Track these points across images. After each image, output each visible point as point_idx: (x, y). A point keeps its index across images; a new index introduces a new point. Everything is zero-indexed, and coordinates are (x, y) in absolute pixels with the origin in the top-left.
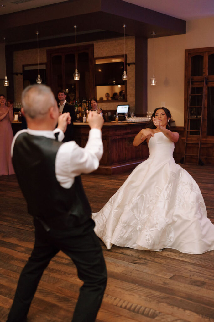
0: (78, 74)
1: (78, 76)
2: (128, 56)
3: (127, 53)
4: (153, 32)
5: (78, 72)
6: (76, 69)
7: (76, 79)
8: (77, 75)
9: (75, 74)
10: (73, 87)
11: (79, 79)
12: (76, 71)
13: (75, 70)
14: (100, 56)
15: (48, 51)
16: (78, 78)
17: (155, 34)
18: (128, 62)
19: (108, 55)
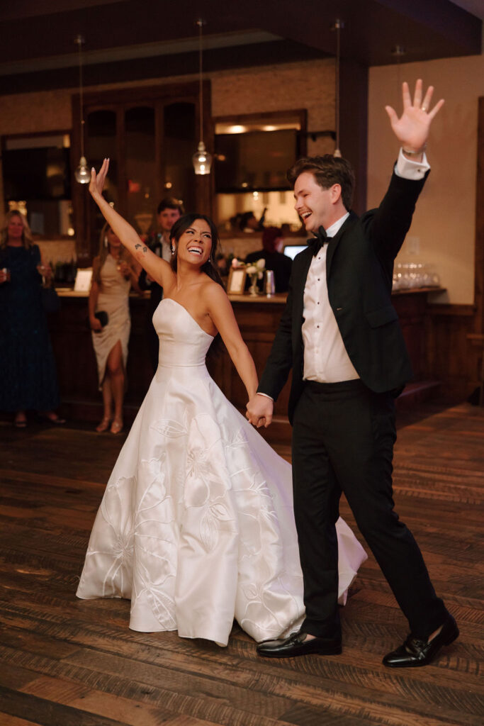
0: (206, 156)
1: (205, 163)
2: (309, 112)
3: (308, 104)
4: (398, 48)
5: (206, 150)
6: (201, 143)
7: (199, 170)
8: (202, 159)
9: (198, 156)
10: (147, 196)
11: (208, 172)
12: (201, 148)
13: (197, 145)
14: (229, 111)
15: (75, 99)
16: (206, 169)
17: (403, 53)
18: (310, 129)
19: (253, 111)
